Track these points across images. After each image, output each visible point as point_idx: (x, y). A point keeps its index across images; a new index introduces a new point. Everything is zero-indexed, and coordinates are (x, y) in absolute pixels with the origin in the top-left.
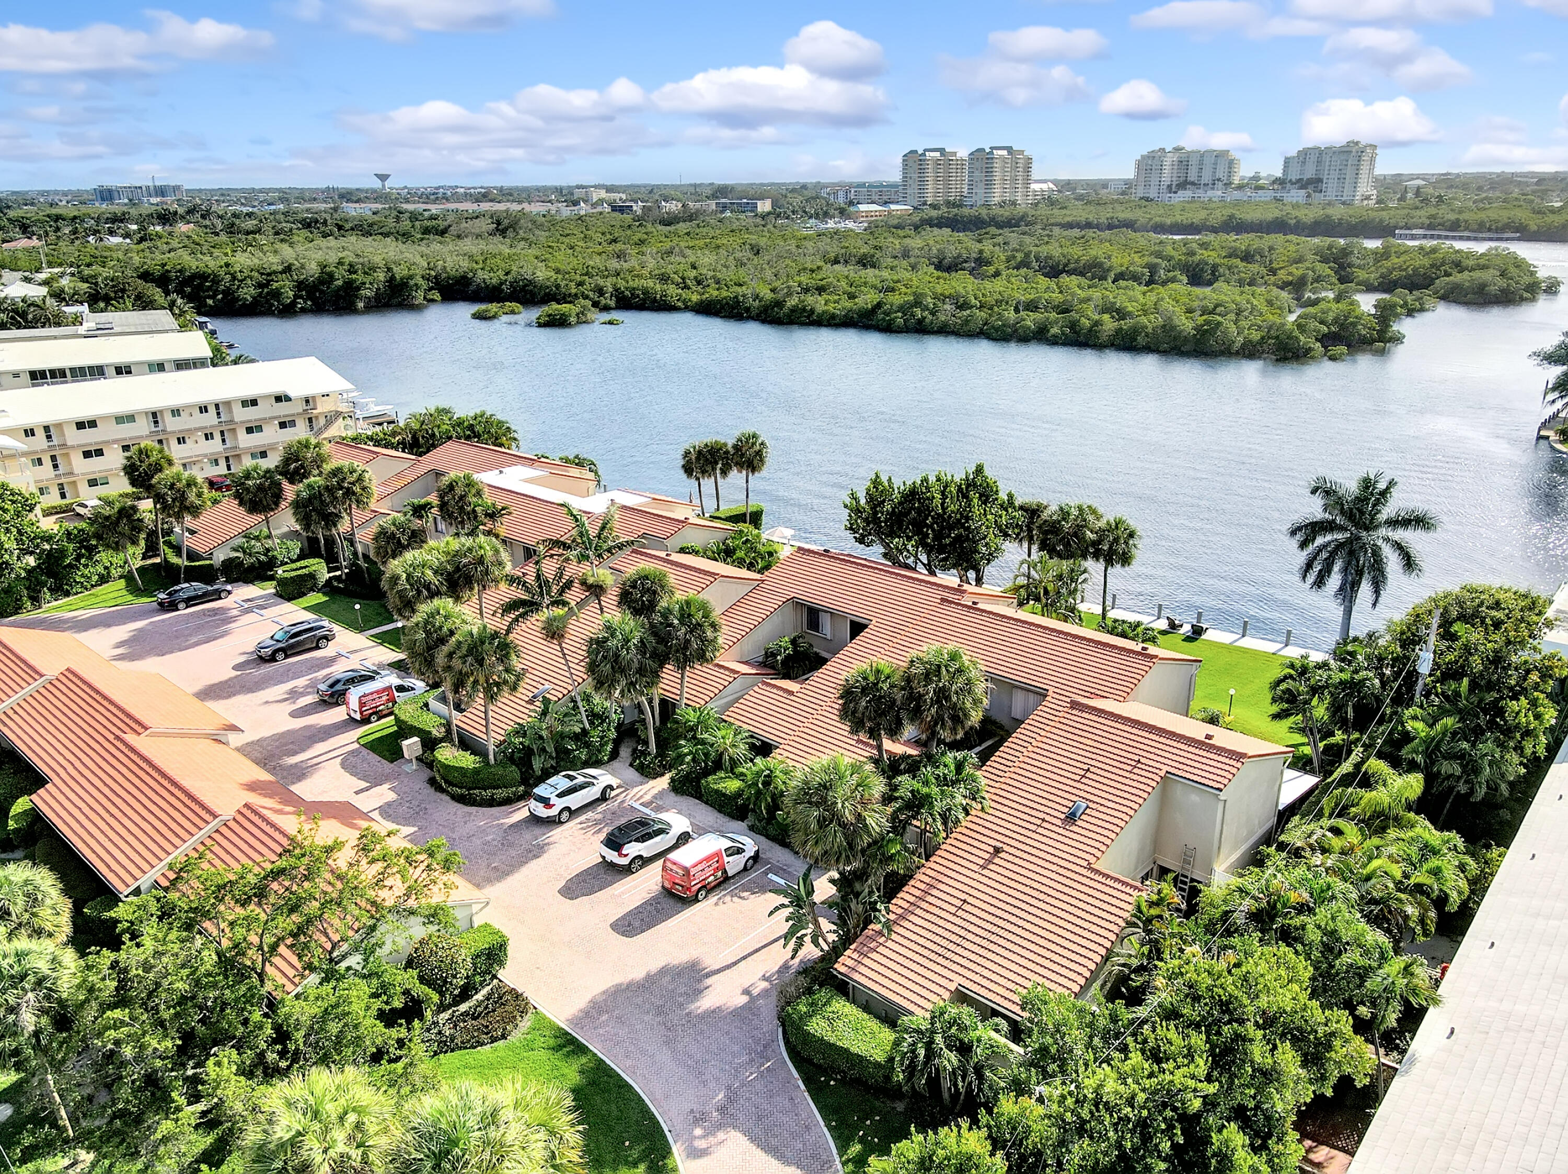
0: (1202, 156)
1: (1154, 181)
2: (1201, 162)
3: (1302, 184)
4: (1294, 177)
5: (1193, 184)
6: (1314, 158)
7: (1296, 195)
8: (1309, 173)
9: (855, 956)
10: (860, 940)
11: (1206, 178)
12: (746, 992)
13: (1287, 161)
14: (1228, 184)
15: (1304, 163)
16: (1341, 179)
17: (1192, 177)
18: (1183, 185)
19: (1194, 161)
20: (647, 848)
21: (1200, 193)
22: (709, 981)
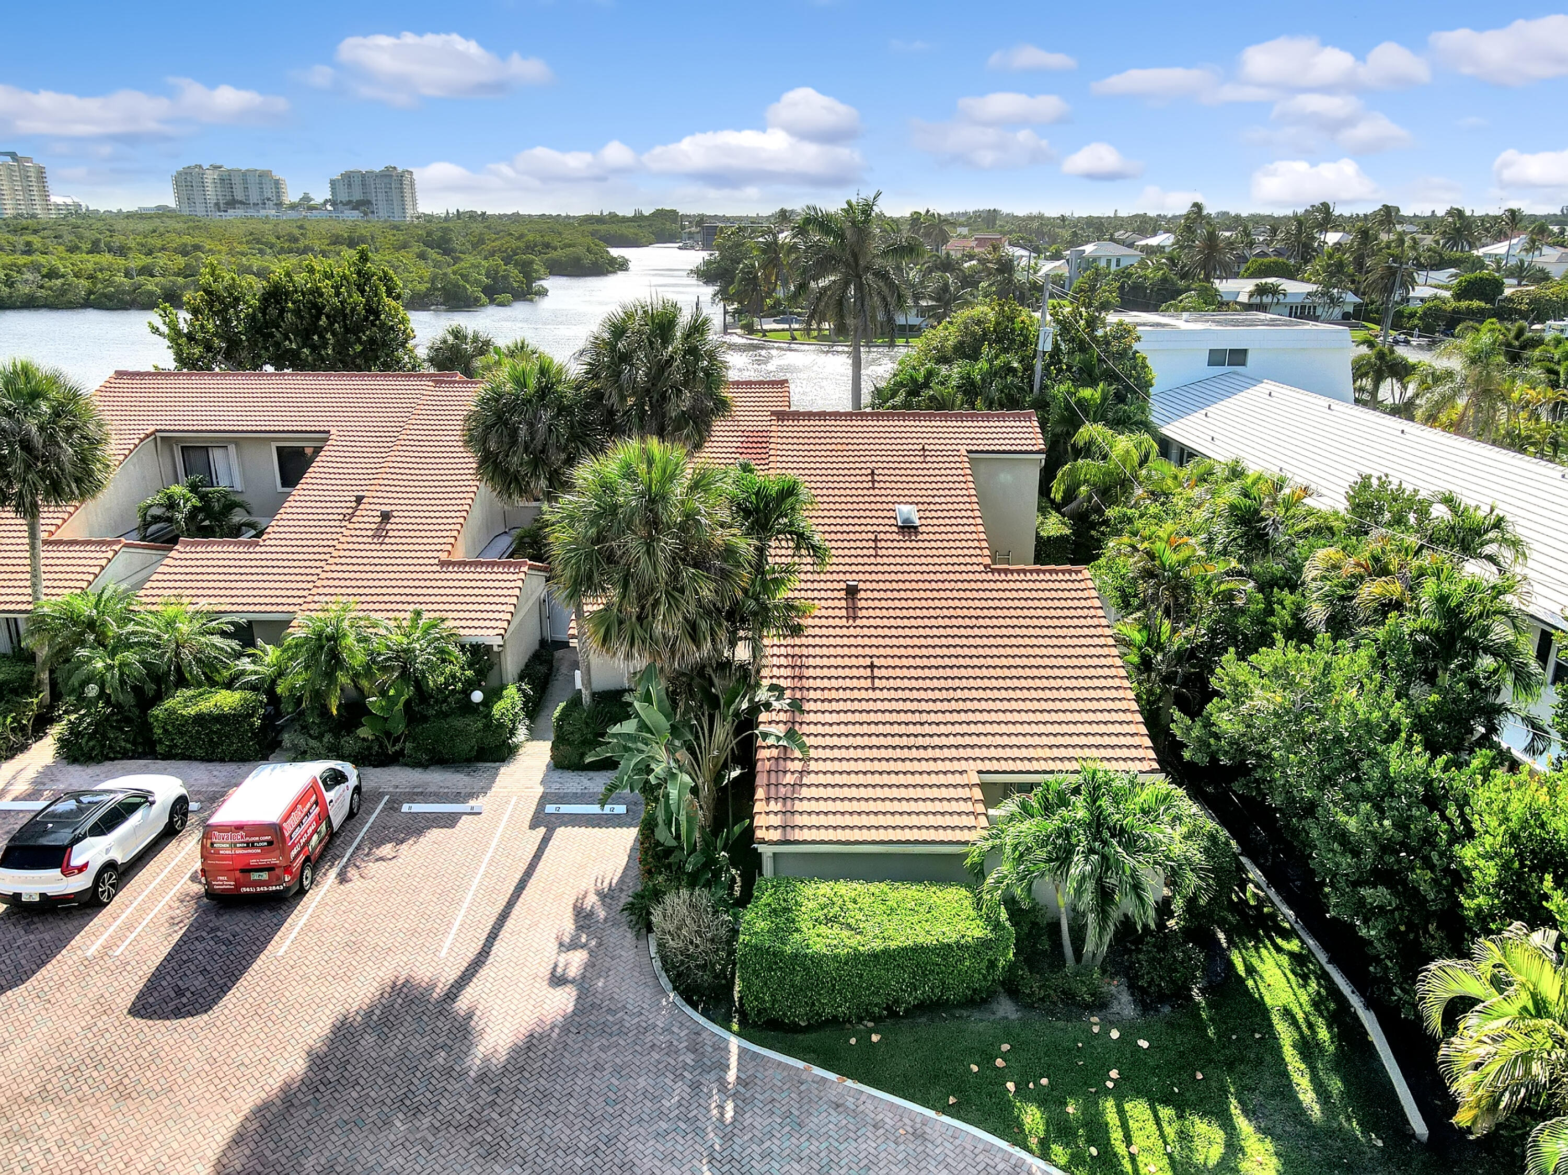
0: (245, 175)
1: (199, 200)
2: (245, 181)
3: (356, 205)
4: (345, 199)
5: (241, 203)
6: (357, 181)
7: (352, 216)
8: (357, 196)
9: (773, 806)
10: (761, 779)
11: (254, 198)
12: (557, 980)
13: (333, 183)
14: (279, 205)
15: (350, 185)
16: (389, 201)
17: (239, 195)
18: (232, 203)
19: (236, 180)
20: (122, 842)
21: (251, 212)
22: (462, 1004)
